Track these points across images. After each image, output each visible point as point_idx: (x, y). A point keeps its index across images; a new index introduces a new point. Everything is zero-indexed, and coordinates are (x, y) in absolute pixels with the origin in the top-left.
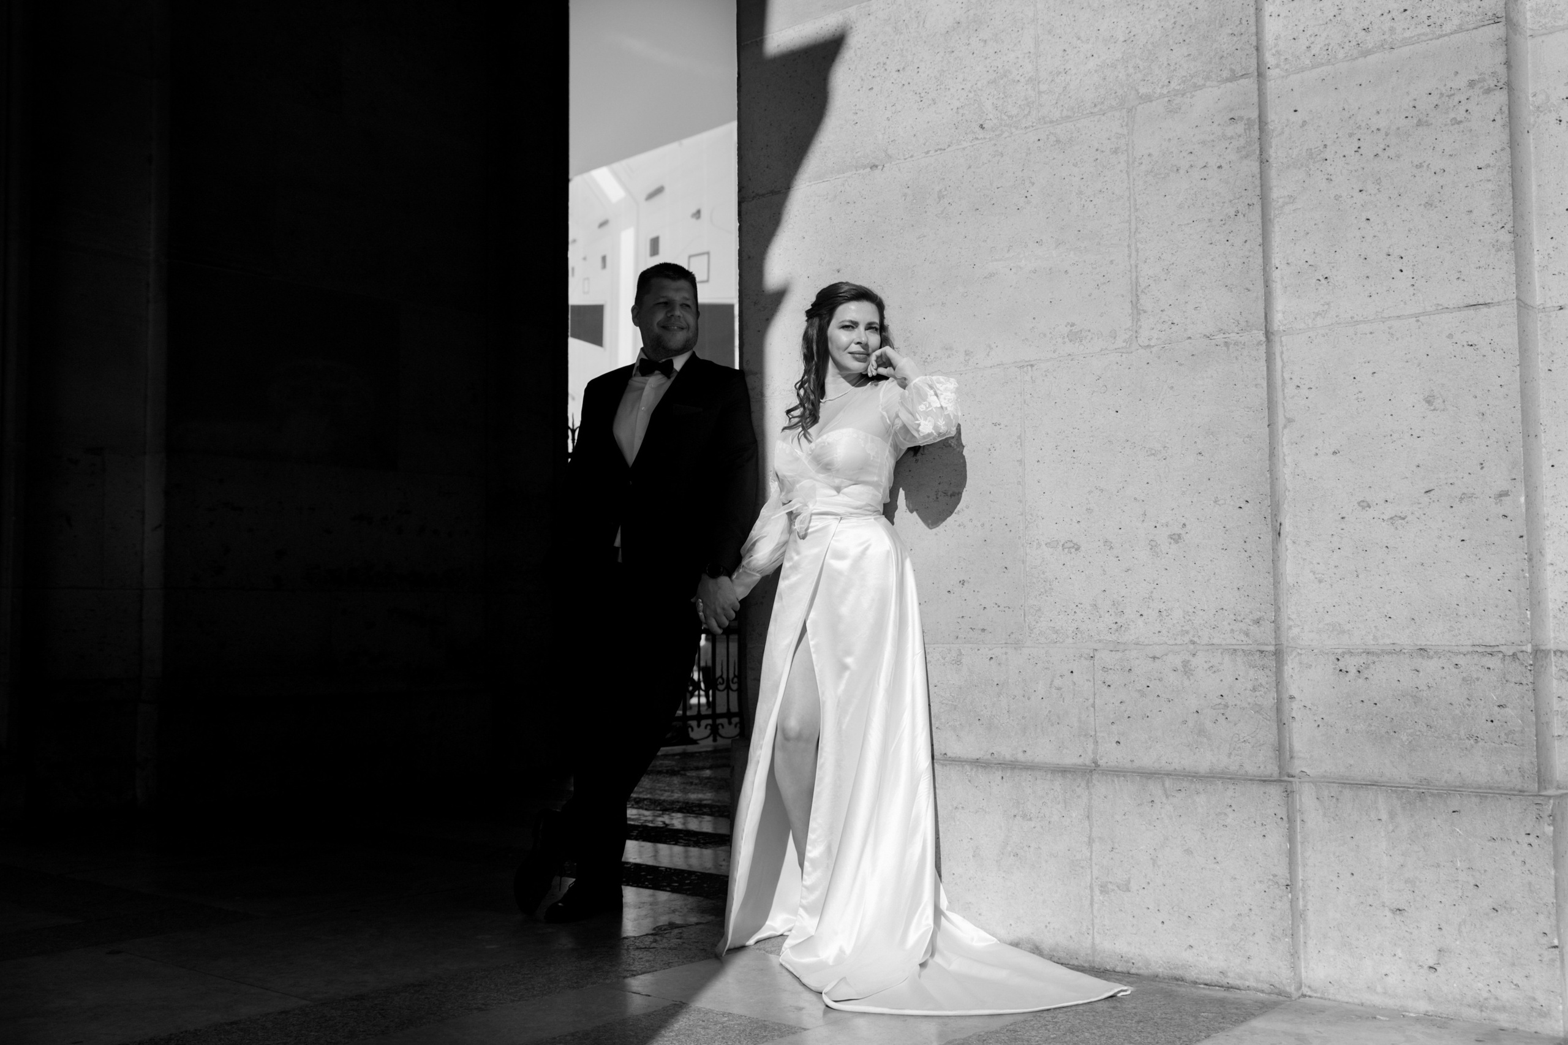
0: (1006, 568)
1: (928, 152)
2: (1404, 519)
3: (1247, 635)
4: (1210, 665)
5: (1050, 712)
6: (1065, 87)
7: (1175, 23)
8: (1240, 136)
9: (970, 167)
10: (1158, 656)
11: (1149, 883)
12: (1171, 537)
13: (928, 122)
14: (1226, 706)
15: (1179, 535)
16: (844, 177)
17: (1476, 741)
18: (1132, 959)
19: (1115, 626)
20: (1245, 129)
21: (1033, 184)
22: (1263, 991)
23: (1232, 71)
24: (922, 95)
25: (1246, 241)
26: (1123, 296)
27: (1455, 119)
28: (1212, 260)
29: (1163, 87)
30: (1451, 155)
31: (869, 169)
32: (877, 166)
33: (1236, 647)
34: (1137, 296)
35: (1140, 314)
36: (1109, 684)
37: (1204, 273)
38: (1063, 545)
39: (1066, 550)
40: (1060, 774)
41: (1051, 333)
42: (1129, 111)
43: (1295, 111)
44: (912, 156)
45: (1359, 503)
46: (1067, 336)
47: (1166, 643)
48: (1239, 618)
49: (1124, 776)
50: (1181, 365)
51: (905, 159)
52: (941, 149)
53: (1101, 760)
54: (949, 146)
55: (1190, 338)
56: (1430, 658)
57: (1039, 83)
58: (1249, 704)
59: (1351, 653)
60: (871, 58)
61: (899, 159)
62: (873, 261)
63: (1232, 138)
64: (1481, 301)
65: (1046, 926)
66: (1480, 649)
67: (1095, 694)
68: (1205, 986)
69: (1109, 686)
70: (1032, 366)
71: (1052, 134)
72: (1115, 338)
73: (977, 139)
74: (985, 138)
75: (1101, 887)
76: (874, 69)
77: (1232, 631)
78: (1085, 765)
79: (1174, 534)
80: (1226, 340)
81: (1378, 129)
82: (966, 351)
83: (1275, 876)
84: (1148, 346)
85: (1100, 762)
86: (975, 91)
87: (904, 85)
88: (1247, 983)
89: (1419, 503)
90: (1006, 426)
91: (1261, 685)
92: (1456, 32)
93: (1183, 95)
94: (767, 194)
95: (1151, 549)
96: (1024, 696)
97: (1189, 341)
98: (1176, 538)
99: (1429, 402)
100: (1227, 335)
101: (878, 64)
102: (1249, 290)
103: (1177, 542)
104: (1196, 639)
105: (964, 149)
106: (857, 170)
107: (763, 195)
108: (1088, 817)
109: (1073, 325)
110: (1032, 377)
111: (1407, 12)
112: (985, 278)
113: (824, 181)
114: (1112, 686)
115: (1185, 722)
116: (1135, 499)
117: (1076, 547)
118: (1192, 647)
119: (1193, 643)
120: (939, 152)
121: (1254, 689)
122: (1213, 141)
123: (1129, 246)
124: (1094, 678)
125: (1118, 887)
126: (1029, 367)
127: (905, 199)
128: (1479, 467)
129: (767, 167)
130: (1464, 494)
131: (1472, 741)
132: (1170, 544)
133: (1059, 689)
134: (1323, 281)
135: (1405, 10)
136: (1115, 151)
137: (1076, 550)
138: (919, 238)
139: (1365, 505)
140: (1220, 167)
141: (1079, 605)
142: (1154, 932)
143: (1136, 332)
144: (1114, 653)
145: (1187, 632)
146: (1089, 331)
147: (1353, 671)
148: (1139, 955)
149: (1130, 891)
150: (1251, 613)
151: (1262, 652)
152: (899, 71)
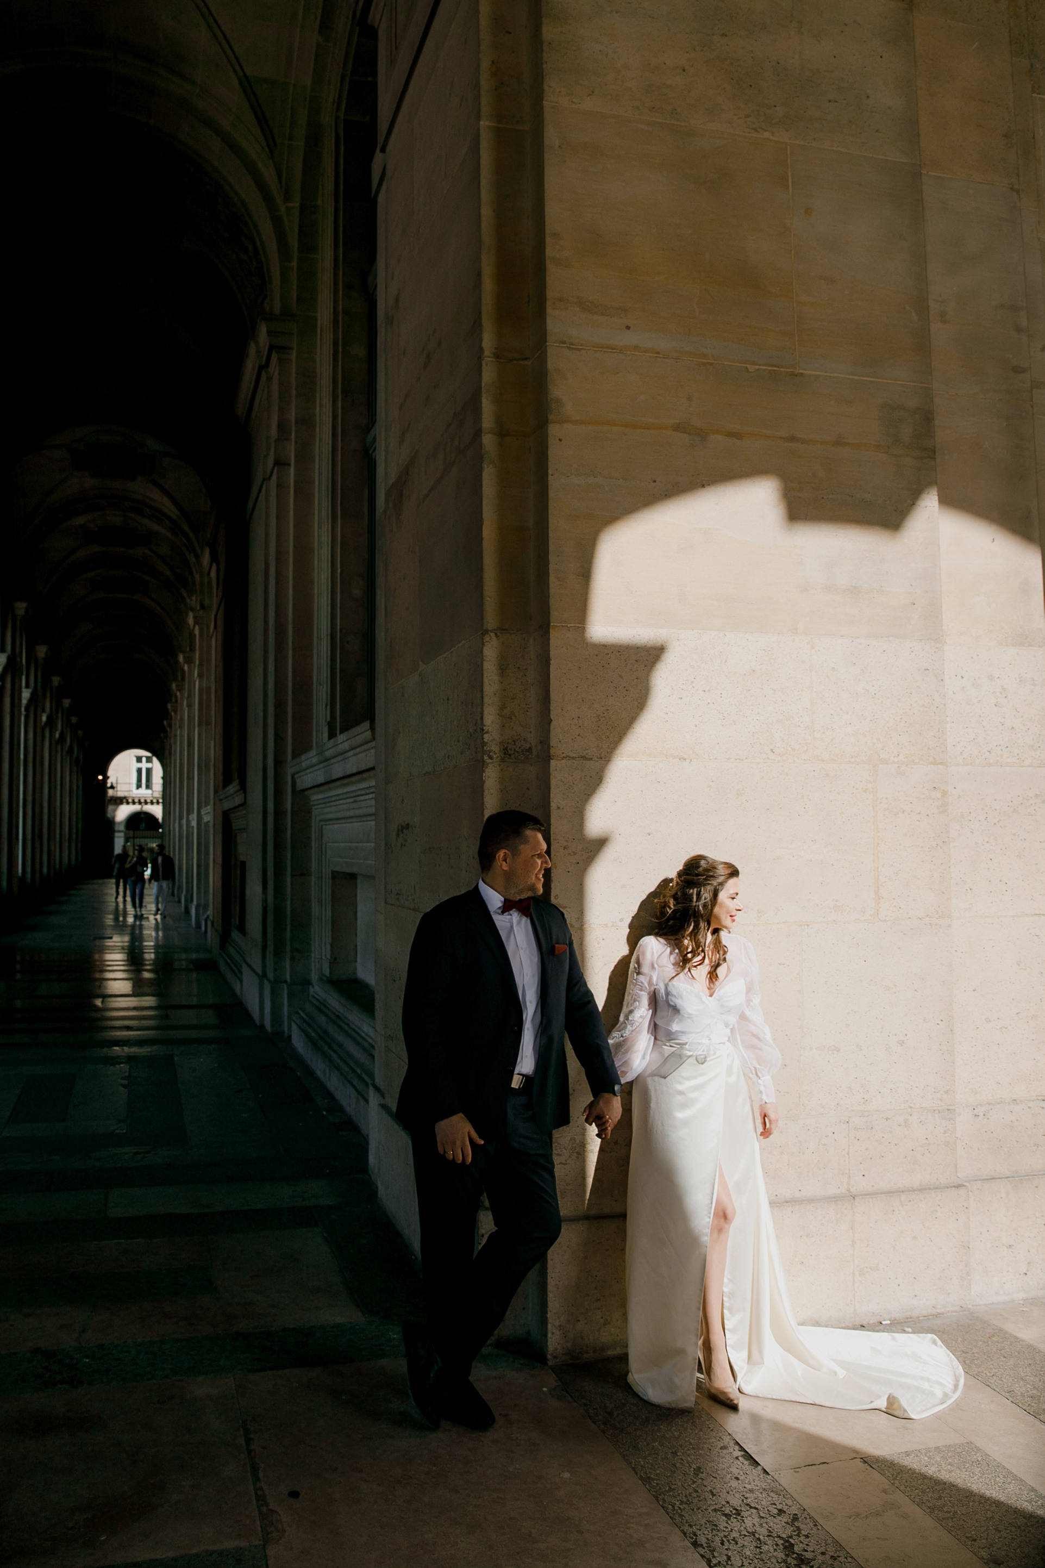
0: (785, 1065)
1: (729, 759)
2: (1006, 1028)
3: (941, 1100)
4: (920, 1120)
5: (818, 1161)
6: (832, 740)
7: (901, 719)
8: (939, 799)
9: (763, 778)
10: (889, 1117)
11: (890, 1262)
12: (898, 1042)
13: (730, 737)
14: (929, 1144)
15: (903, 1041)
16: (655, 760)
17: (1038, 1147)
18: (880, 1313)
19: (863, 1100)
20: (942, 796)
21: (810, 800)
22: (956, 1312)
23: (934, 758)
24: (725, 715)
25: (942, 864)
26: (869, 886)
27: (1029, 813)
28: (924, 872)
29: (895, 757)
30: (1028, 832)
31: (678, 760)
32: (685, 759)
33: (934, 1108)
34: (878, 887)
35: (880, 899)
36: (858, 1138)
37: (918, 879)
38: (828, 1049)
39: (830, 1052)
40: (834, 1203)
41: (822, 905)
42: (874, 767)
43: (955, 788)
44: (716, 759)
45: (985, 1020)
46: (833, 908)
47: (894, 1109)
48: (937, 1091)
49: (876, 1197)
50: (905, 934)
51: (710, 759)
52: (739, 759)
53: (852, 1188)
54: (747, 758)
55: (910, 918)
56: (1018, 1104)
57: (814, 731)
58: (942, 1141)
59: (981, 1105)
60: (680, 674)
61: (704, 758)
62: (681, 832)
63: (934, 799)
64: (1041, 913)
65: (823, 1306)
66: (1040, 1098)
67: (849, 1146)
68: (925, 1318)
69: (858, 1140)
70: (808, 925)
71: (824, 769)
72: (864, 913)
73: (768, 758)
74: (774, 760)
75: (860, 1271)
76: (683, 684)
77: (933, 1098)
78: (842, 1193)
79: (900, 1041)
80: (930, 922)
81: (996, 810)
82: (758, 910)
83: (962, 1242)
84: (885, 920)
85: (852, 1190)
86: (767, 724)
87: (709, 703)
88: (948, 1309)
89: (1013, 1020)
90: (789, 966)
91: (949, 1130)
92: (1029, 766)
93: (907, 765)
94: (578, 758)
95: (886, 1050)
96: (800, 1152)
97: (910, 920)
98: (901, 1043)
99: (1019, 965)
100: (931, 919)
101: (686, 681)
102: (944, 893)
103: (902, 1046)
104: (912, 1105)
105: (758, 763)
106: (667, 758)
107: (574, 758)
108: (852, 1228)
109: (837, 901)
110: (808, 933)
111: (1008, 748)
112: (774, 859)
113: (635, 760)
114: (860, 1140)
115: (906, 1157)
116: (877, 1018)
117: (837, 1049)
118: (910, 1110)
119: (911, 1107)
120: (738, 761)
121: (945, 1132)
122: (924, 798)
123: (873, 854)
124: (849, 1136)
125: (871, 1269)
126: (806, 926)
127: (710, 790)
128: (1040, 1001)
129: (579, 735)
130: (1033, 1015)
131: (1036, 1147)
132: (898, 1046)
133: (825, 1145)
134: (969, 890)
135: (1007, 747)
136: (865, 791)
137: (838, 1051)
138: (722, 821)
139: (988, 1020)
140: (928, 815)
141: (839, 1088)
142: (894, 1292)
143: (878, 910)
144: (862, 1118)
145: (907, 1101)
146: (848, 906)
147: (981, 1115)
148: (884, 1309)
149: (878, 1270)
150: (943, 1087)
151: (948, 1110)
152: (705, 691)
